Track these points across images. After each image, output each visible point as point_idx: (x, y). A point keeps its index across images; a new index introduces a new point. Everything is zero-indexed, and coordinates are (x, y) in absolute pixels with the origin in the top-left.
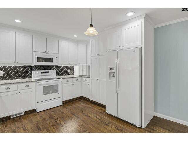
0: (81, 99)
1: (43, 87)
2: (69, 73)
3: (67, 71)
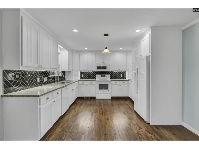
0: (127, 98)
1: (99, 84)
2: (121, 77)
3: (119, 76)
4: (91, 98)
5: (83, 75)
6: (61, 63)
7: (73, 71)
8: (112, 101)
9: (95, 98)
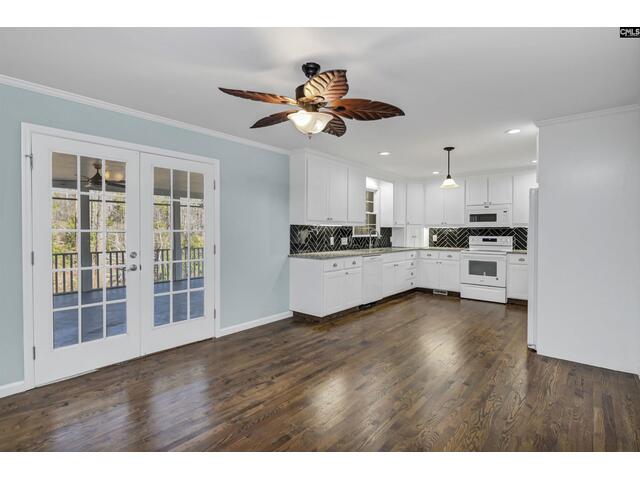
4: (451, 294)
5: (435, 238)
6: (380, 211)
7: (409, 226)
8: (507, 308)
9: (458, 294)
